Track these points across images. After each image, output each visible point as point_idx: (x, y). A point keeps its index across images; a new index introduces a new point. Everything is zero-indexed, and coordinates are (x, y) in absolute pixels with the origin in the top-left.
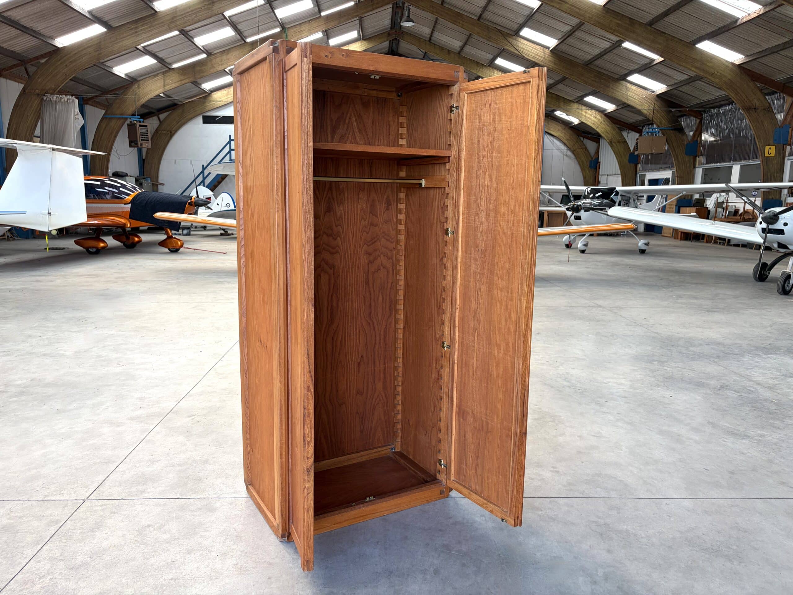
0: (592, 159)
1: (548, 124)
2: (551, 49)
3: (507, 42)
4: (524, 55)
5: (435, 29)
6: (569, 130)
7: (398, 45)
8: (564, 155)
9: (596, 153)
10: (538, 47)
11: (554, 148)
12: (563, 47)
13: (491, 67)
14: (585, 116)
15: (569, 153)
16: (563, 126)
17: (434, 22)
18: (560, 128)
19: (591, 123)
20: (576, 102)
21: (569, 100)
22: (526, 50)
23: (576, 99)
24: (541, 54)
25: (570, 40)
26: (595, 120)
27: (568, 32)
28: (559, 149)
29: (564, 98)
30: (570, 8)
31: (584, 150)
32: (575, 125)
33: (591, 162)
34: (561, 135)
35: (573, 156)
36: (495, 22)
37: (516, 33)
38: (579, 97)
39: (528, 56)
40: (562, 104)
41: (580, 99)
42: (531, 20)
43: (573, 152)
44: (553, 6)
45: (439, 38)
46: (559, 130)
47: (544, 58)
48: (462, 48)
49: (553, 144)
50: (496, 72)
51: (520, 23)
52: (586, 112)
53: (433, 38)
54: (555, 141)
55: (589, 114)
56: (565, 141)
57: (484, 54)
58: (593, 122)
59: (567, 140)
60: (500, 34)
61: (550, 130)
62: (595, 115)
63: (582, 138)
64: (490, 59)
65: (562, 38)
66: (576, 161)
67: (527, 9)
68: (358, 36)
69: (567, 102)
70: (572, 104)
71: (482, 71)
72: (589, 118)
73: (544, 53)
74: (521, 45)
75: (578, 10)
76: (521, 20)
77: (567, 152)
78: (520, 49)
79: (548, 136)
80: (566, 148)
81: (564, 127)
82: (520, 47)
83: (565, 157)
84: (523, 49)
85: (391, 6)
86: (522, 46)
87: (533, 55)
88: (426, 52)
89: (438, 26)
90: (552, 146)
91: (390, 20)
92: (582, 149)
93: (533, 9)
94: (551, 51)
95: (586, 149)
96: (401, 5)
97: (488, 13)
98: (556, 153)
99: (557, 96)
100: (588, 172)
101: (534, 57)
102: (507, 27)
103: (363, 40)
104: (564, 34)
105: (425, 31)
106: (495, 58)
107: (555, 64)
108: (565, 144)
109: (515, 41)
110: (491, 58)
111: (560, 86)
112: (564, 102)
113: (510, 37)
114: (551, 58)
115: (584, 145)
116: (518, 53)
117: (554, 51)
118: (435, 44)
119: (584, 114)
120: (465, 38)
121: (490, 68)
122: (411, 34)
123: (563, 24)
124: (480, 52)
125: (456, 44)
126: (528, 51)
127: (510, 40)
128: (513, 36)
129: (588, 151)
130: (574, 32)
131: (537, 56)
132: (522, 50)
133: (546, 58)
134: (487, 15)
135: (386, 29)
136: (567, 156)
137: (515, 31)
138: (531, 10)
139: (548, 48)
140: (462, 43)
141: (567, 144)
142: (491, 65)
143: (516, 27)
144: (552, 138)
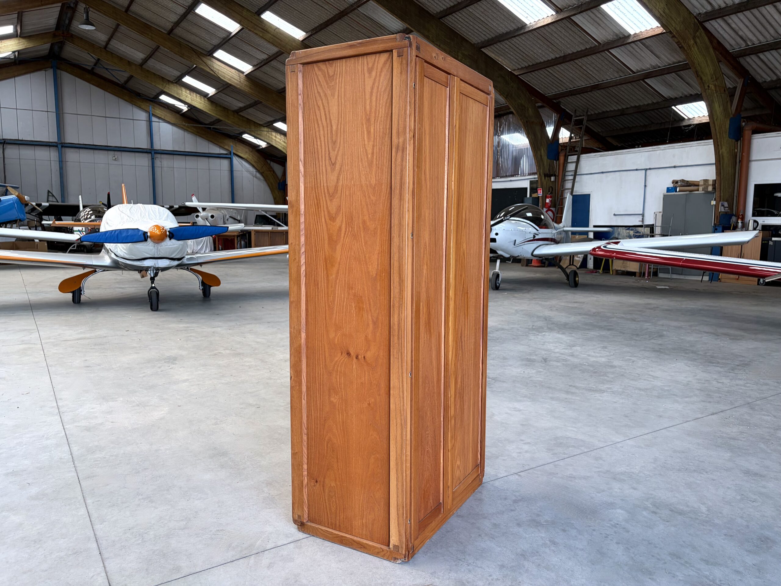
0: (280, 181)
1: (236, 146)
2: (245, 74)
3: (200, 61)
4: (220, 77)
5: (114, 37)
6: (256, 153)
7: (61, 48)
8: (253, 177)
9: (283, 176)
10: (233, 71)
11: (243, 170)
12: (258, 74)
13: (178, 84)
14: (275, 140)
15: (258, 175)
16: (250, 148)
17: (112, 30)
18: (247, 150)
19: (281, 147)
20: (266, 126)
21: (260, 124)
22: (221, 72)
23: (266, 123)
24: (236, 77)
25: (266, 68)
26: (284, 144)
27: (264, 60)
28: (248, 171)
29: (254, 122)
30: (272, 38)
31: (272, 172)
32: (262, 148)
33: (279, 184)
34: (249, 157)
35: (262, 178)
36: (187, 39)
37: (210, 53)
38: (269, 122)
39: (224, 78)
40: (253, 127)
41: (270, 124)
42: (227, 43)
43: (262, 174)
44: (256, 34)
45: (116, 46)
46: (247, 152)
47: (240, 82)
48: (145, 61)
49: (242, 166)
50: (184, 90)
51: (215, 44)
52: (276, 137)
53: (109, 46)
54: (244, 163)
55: (279, 139)
56: (253, 163)
57: (171, 70)
58: (283, 146)
59: (255, 162)
60: (194, 53)
61: (238, 152)
62: (284, 140)
63: (269, 161)
64: (177, 76)
65: (257, 65)
66: (265, 183)
67: (223, 32)
68: (14, 32)
69: (259, 126)
70: (263, 129)
71: (169, 88)
72: (279, 142)
73: (239, 77)
74: (215, 66)
75: (279, 41)
76: (216, 42)
77: (256, 174)
78: (215, 70)
79: (237, 158)
80: (254, 170)
81: (251, 150)
82: (216, 68)
83: (255, 178)
84: (219, 70)
85: (60, 4)
86: (217, 67)
87: (229, 77)
88: (99, 60)
89: (118, 34)
90: (241, 167)
91: (57, 20)
92: (270, 171)
93: (231, 33)
94: (246, 75)
95: (274, 172)
96: (72, 5)
97: (180, 29)
98: (246, 174)
99: (248, 119)
100: (277, 193)
101: (230, 80)
102: (200, 46)
103: (20, 37)
104: (259, 61)
105: (102, 38)
106: (183, 76)
107: (250, 88)
108: (253, 166)
109: (209, 61)
110: (179, 75)
111: (251, 110)
112: (255, 126)
113: (204, 57)
114: (246, 83)
115: (272, 168)
116: (213, 73)
117: (249, 76)
118: (111, 53)
119: (274, 138)
120: (149, 51)
121: (178, 86)
122: (82, 39)
123: (259, 52)
124: (167, 68)
125: (138, 56)
126: (224, 73)
127: (204, 59)
128: (206, 55)
129: (276, 174)
130: (271, 61)
131: (233, 79)
132: (217, 71)
133: (242, 82)
134: (178, 31)
135: (50, 29)
136: (256, 177)
137: (208, 52)
138: (228, 34)
139: (243, 73)
140: (146, 56)
141: (256, 166)
142: (178, 81)
143: (210, 47)
144: (240, 160)
